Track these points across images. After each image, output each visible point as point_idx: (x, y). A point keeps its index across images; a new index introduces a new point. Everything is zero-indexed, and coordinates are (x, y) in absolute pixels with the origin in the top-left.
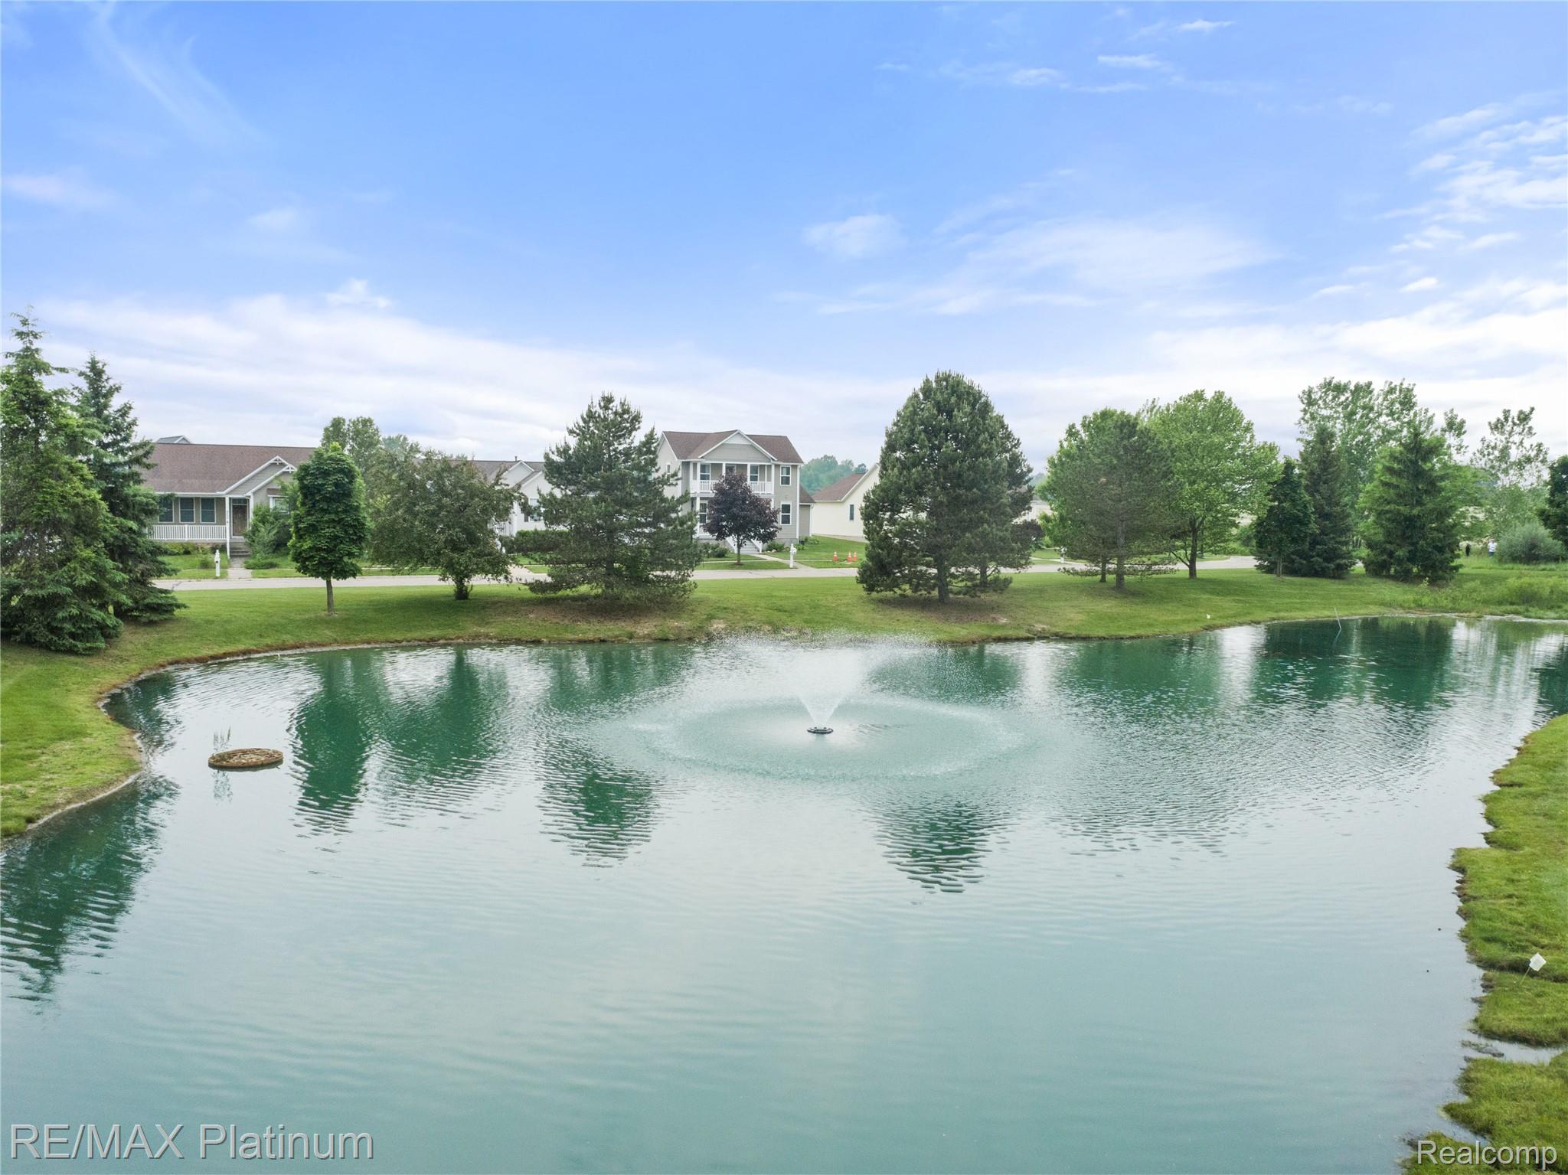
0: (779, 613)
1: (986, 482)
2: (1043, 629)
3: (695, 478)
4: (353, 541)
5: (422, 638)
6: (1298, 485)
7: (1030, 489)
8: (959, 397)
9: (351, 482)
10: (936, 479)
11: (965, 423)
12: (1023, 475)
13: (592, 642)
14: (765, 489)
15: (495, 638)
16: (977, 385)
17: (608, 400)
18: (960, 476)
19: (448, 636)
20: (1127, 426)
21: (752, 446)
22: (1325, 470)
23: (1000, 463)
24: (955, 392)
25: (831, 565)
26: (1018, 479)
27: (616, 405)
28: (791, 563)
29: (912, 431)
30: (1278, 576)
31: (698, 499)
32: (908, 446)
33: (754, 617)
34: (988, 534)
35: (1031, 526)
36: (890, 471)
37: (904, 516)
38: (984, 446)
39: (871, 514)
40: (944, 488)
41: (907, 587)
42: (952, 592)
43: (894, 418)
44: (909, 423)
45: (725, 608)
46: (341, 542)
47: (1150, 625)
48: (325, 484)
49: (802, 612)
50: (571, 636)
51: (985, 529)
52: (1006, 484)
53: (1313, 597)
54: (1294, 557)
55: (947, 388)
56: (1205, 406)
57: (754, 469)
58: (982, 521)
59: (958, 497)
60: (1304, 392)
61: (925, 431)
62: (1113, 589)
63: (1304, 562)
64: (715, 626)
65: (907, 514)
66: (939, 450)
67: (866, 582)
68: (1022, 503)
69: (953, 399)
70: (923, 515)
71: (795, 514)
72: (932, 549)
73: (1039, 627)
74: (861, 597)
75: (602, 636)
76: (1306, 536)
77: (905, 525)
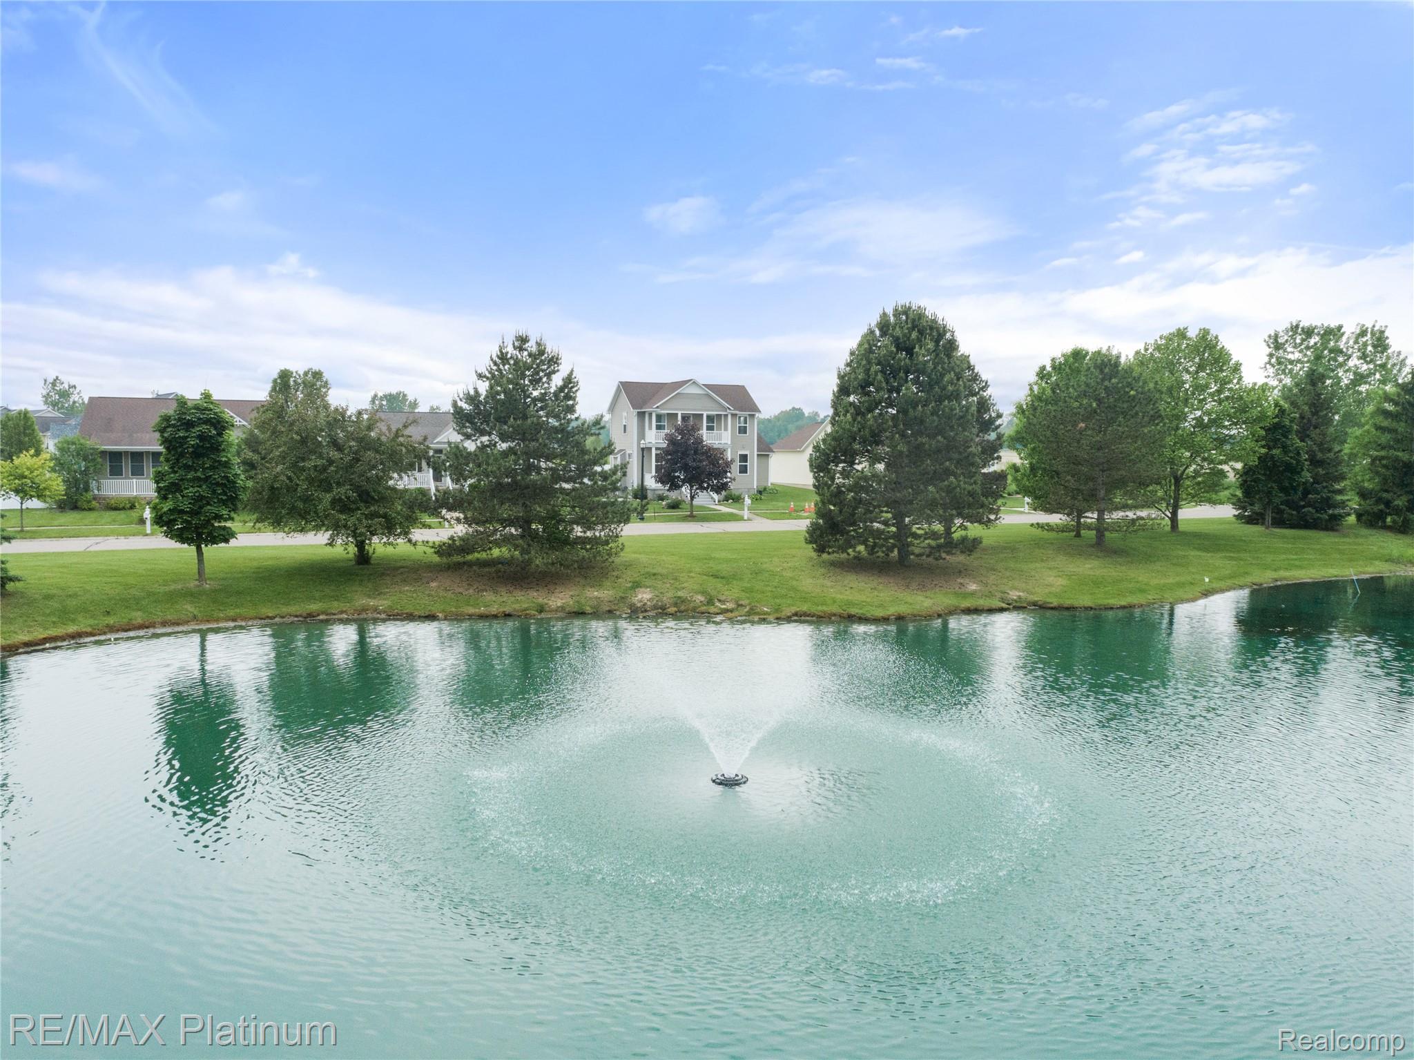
0: (715, 580)
1: (952, 428)
2: (1019, 597)
3: (650, 428)
4: (224, 503)
5: (298, 613)
6: (1289, 431)
7: (1000, 437)
8: (921, 332)
9: (220, 434)
10: (895, 426)
11: (928, 361)
12: (991, 421)
13: (495, 617)
14: (721, 439)
15: (385, 612)
16: (941, 318)
17: (523, 340)
18: (922, 422)
19: (329, 611)
20: (1106, 365)
21: (708, 395)
22: (1315, 413)
23: (968, 408)
24: (917, 326)
25: (786, 516)
26: (987, 425)
27: (531, 346)
28: (746, 513)
29: (867, 371)
30: (1267, 528)
31: (653, 450)
32: (863, 388)
33: (685, 585)
34: (955, 488)
35: (1000, 477)
36: (842, 418)
37: (859, 467)
38: (950, 388)
39: (821, 465)
40: (903, 435)
41: (861, 548)
42: (913, 554)
43: (846, 357)
44: (864, 362)
45: (654, 575)
46: (208, 504)
47: (1142, 591)
48: (187, 437)
49: (741, 579)
50: (471, 610)
51: (952, 483)
52: (975, 431)
53: (1309, 551)
54: (1283, 507)
55: (906, 322)
56: (1188, 344)
57: (710, 419)
58: (948, 472)
59: (919, 447)
60: (1270, 336)
61: (883, 372)
62: (1092, 546)
63: (1294, 512)
64: (640, 597)
65: (862, 466)
66: (898, 393)
67: (815, 542)
68: (991, 451)
69: (914, 335)
70: (881, 467)
71: (753, 463)
72: (892, 504)
73: (1014, 595)
74: (811, 559)
75: (507, 610)
76: (1298, 485)
77: (860, 478)
